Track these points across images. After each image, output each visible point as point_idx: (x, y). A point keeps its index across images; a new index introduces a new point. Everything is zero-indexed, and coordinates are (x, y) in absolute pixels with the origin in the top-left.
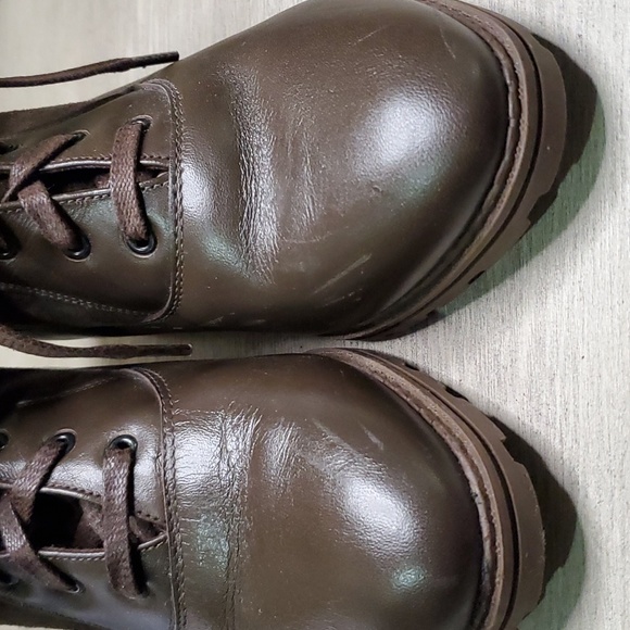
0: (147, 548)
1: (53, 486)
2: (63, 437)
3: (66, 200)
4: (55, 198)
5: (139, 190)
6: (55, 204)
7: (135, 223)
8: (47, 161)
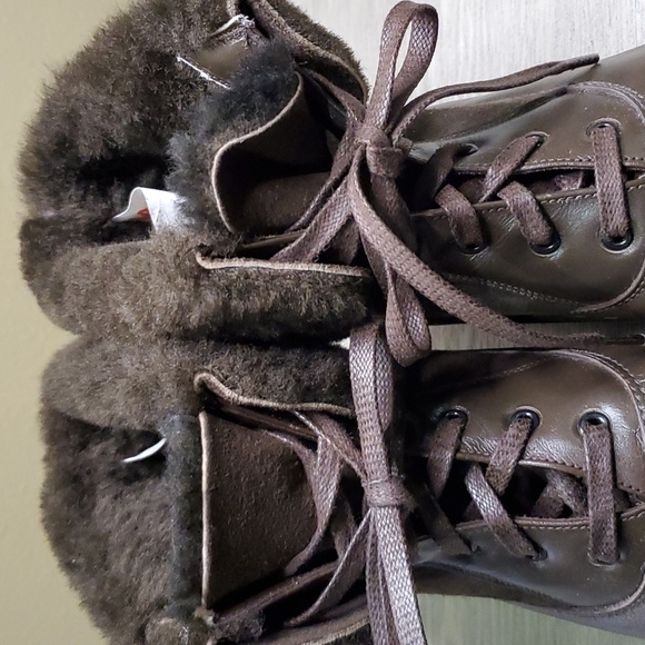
0: (628, 517)
1: (531, 459)
2: (528, 414)
3: (548, 199)
4: (539, 197)
5: (625, 190)
6: (538, 202)
7: (618, 220)
8: (523, 162)
